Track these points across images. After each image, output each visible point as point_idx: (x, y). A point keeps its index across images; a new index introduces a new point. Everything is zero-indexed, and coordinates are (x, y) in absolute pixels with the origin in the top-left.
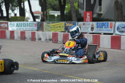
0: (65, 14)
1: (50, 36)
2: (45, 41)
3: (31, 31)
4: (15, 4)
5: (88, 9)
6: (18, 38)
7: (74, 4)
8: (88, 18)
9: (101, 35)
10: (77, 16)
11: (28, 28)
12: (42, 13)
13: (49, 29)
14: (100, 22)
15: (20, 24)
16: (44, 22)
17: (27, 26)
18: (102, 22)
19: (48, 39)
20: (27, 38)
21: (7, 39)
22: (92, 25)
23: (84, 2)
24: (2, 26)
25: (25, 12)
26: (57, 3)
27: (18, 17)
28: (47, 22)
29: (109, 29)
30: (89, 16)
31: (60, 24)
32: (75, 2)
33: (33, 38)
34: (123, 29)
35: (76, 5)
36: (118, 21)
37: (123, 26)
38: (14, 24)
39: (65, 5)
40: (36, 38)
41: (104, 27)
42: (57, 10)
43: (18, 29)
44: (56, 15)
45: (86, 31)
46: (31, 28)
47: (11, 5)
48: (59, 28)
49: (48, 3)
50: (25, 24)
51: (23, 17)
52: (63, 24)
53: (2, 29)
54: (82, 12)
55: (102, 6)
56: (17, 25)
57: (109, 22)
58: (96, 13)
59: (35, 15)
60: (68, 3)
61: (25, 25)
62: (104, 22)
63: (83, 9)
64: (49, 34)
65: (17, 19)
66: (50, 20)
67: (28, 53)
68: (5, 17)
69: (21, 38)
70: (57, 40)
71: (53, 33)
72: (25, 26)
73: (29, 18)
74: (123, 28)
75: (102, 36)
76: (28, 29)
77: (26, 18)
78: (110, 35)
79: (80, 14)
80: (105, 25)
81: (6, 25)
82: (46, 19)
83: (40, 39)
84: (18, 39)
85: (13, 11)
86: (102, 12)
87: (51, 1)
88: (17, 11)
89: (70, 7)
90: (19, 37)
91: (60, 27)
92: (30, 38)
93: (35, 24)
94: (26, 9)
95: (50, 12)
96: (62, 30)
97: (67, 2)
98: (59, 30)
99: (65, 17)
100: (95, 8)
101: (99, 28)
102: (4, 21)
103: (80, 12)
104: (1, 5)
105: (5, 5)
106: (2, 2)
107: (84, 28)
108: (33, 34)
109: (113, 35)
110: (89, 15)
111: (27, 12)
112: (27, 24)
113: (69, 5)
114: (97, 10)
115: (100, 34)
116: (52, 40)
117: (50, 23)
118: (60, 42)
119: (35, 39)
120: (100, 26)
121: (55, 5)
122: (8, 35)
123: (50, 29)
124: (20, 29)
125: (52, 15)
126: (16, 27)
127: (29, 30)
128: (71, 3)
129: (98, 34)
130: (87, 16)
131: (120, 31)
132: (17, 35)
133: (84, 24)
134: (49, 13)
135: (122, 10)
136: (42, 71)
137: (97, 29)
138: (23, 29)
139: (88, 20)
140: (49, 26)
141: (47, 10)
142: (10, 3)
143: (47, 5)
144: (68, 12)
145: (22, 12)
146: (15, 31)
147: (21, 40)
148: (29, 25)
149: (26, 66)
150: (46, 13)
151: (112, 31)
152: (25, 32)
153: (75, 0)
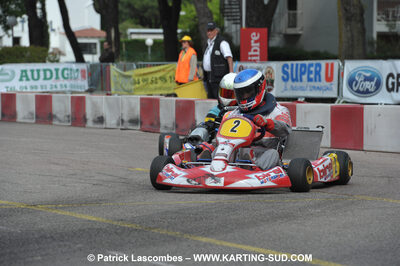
1: (132, 110)
2: (118, 124)
3: (70, 95)
4: (13, 6)
5: (254, 19)
6: (28, 118)
7: (209, 4)
8: (255, 51)
9: (298, 105)
11: (58, 84)
12: (104, 34)
13: (129, 86)
14: (295, 63)
15: (32, 71)
17: (57, 78)
18: (300, 62)
19: (126, 118)
20: (58, 115)
22: (269, 73)
25: (49, 30)
27: (25, 48)
28: (121, 63)
29: (324, 83)
30: (258, 44)
31: (163, 70)
33: (78, 118)
34: (368, 83)
35: (214, 6)
36: (351, 57)
37: (368, 75)
38: (13, 72)
39: (179, 10)
40: (88, 116)
41: (305, 77)
42: (153, 21)
43: (26, 88)
44: (149, 41)
48: (159, 81)
49: (122, 3)
50: (51, 71)
51: (40, 49)
54: (232, 28)
55: (299, 11)
56: (22, 76)
57: (323, 63)
58: (280, 33)
59: (80, 41)
61: (48, 73)
62: (307, 62)
64: (132, 104)
65: (23, 56)
66: (131, 58)
69: (37, 117)
70: (155, 123)
71: (142, 99)
72: (51, 77)
73: (61, 53)
74: (367, 79)
75: (302, 108)
76: (59, 89)
77: (51, 50)
78: (329, 105)
80: (311, 72)
83: (101, 120)
84: (28, 121)
85: (7, 28)
86: (298, 31)
88: (22, 30)
89: (194, 13)
90: (32, 114)
91: (163, 79)
92: (68, 116)
94: (51, 22)
95: (130, 30)
96: (169, 88)
98: (160, 88)
100: (276, 16)
101: (290, 82)
103: (227, 31)
108: (78, 103)
109: (336, 104)
110: (256, 38)
111: (53, 30)
112: (57, 70)
113: (193, 8)
114: (281, 22)
115: (295, 99)
116: (141, 123)
117: (131, 68)
118: (166, 127)
119: (85, 120)
120: (294, 77)
121: (145, 9)
123: (133, 87)
124: (32, 87)
125: (136, 41)
126: (21, 80)
127: (64, 89)
129: (288, 99)
130: (252, 41)
131: (358, 91)
132: (24, 109)
134: (126, 36)
135: (362, 21)
137: (283, 83)
138: (42, 87)
139: (256, 56)
140: (130, 77)
141: (120, 26)
143: (120, 7)
144: (188, 30)
145: (40, 31)
146: (18, 95)
147: (36, 122)
148: (63, 74)
149: (61, 208)
150: (118, 34)
151: (331, 89)
152: (50, 97)
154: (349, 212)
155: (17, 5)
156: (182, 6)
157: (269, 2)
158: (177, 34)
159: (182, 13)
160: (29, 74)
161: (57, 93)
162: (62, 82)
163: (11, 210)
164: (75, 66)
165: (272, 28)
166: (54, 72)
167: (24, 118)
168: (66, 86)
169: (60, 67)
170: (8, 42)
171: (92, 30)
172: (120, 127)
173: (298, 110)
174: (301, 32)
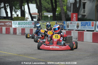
0: (56, 15)
3: (29, 29)
5: (75, 11)
7: (64, 7)
8: (75, 19)
9: (84, 32)
10: (65, 16)
11: (27, 26)
12: (38, 14)
14: (84, 22)
15: (21, 23)
16: (40, 21)
17: (27, 24)
18: (85, 22)
21: (10, 34)
22: (78, 24)
23: (71, 5)
25: (25, 13)
26: (50, 6)
27: (19, 17)
28: (42, 21)
29: (91, 27)
30: (75, 17)
31: (52, 23)
32: (64, 6)
35: (65, 8)
39: (56, 8)
41: (87, 25)
42: (50, 11)
43: (19, 27)
44: (49, 16)
45: (73, 28)
47: (14, 8)
49: (43, 7)
51: (23, 17)
52: (55, 23)
54: (69, 13)
55: (86, 9)
56: (18, 24)
57: (91, 22)
58: (81, 14)
59: (33, 16)
60: (59, 6)
62: (87, 22)
63: (71, 11)
65: (19, 19)
66: (45, 20)
67: (27, 45)
68: (9, 17)
69: (21, 34)
72: (25, 24)
73: (28, 18)
76: (27, 27)
77: (26, 18)
78: (92, 32)
79: (68, 15)
82: (41, 19)
84: (19, 34)
85: (16, 12)
86: (85, 14)
87: (45, 5)
88: (19, 13)
90: (20, 33)
91: (52, 25)
93: (33, 23)
94: (26, 11)
95: (45, 13)
97: (57, 6)
99: (56, 18)
100: (80, 10)
101: (83, 26)
102: (8, 20)
103: (68, 14)
104: (7, 7)
105: (10, 8)
106: (7, 6)
107: (71, 26)
109: (94, 32)
110: (75, 16)
111: (26, 13)
112: (27, 22)
113: (60, 8)
114: (81, 12)
115: (84, 31)
117: (44, 22)
120: (84, 25)
121: (48, 8)
122: (12, 31)
123: (45, 27)
124: (21, 27)
125: (46, 16)
126: (18, 25)
127: (28, 27)
128: (61, 6)
129: (82, 30)
130: (74, 16)
132: (19, 32)
133: (71, 23)
134: (44, 14)
136: (38, 59)
137: (81, 27)
138: (23, 26)
140: (44, 24)
141: (42, 12)
142: (13, 7)
143: (42, 8)
144: (58, 13)
145: (23, 13)
146: (17, 28)
147: (21, 35)
150: (42, 14)
151: (93, 28)
152: (25, 29)
153: (64, 4)
155: (18, 7)
156: (57, 8)
157: (78, 7)
158: (56, 14)
159: (57, 9)
160: (20, 23)
162: (28, 25)
163: (14, 56)
165: (79, 13)
166: (26, 23)
167: (18, 34)
168: (29, 26)
169: (28, 22)
170: (15, 16)
171: (36, 13)
173: (84, 33)
174: (86, 14)
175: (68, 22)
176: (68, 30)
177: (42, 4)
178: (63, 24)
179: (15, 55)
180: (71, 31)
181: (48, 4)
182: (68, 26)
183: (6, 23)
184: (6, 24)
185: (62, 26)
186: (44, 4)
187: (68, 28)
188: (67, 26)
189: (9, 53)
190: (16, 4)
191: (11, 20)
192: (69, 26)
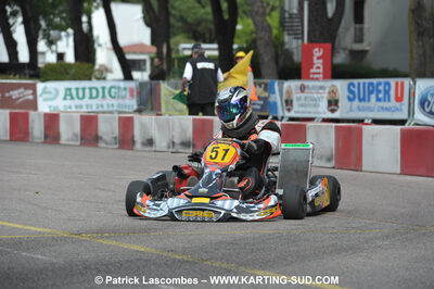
1: (184, 131)
2: (169, 147)
3: (117, 116)
4: (57, 20)
5: (317, 33)
6: (72, 140)
7: (268, 18)
8: (318, 68)
9: (364, 127)
10: (276, 58)
11: (105, 103)
12: (154, 49)
13: (181, 106)
14: (362, 81)
15: (77, 89)
17: (104, 96)
18: (367, 81)
19: (177, 141)
20: (104, 137)
21: (32, 142)
22: (333, 92)
23: (301, 9)
24: (14, 97)
25: (96, 46)
26: (206, 12)
27: (70, 65)
28: (172, 81)
29: (393, 103)
30: (321, 61)
32: (268, 10)
33: (126, 140)
35: (273, 20)
36: (423, 75)
38: (57, 91)
39: (235, 23)
40: (136, 138)
41: (373, 97)
42: (207, 36)
43: (70, 107)
45: (309, 112)
46: (115, 102)
47: (43, 24)
49: (174, 16)
50: (97, 90)
51: (86, 65)
53: (14, 108)
54: (293, 44)
55: (366, 25)
56: (66, 95)
57: (393, 81)
58: (345, 49)
59: (129, 57)
60: (245, 12)
61: (94, 92)
62: (375, 81)
64: (183, 125)
65: (68, 73)
68: (24, 64)
69: (82, 139)
71: (195, 120)
72: (97, 96)
73: (108, 70)
75: (369, 131)
76: (105, 109)
77: (97, 67)
78: (399, 128)
79: (289, 54)
80: (380, 91)
81: (28, 95)
82: (169, 69)
83: (150, 142)
84: (71, 143)
85: (51, 43)
86: (365, 46)
87: (184, 7)
88: (67, 45)
89: (252, 27)
90: (76, 135)
92: (115, 138)
94: (98, 37)
95: (183, 46)
97: (240, 11)
100: (341, 30)
101: (357, 100)
102: (20, 78)
103: (287, 47)
104: (11, 21)
105: (24, 22)
106: (14, 14)
107: (303, 102)
108: (126, 124)
109: (406, 126)
110: (320, 55)
111: (100, 45)
112: (103, 88)
113: (250, 21)
114: (346, 37)
115: (361, 121)
116: (194, 146)
119: (133, 142)
120: (362, 96)
121: (199, 22)
122: (37, 127)
123: (184, 108)
124: (76, 107)
126: (65, 99)
127: (111, 109)
128: (257, 13)
129: (354, 121)
130: (315, 58)
131: (431, 113)
132: (69, 130)
133: (302, 89)
134: (178, 51)
137: (349, 103)
138: (87, 106)
139: (319, 73)
141: (172, 41)
142: (41, 17)
143: (172, 20)
144: (245, 46)
145: (85, 46)
146: (61, 115)
147: (81, 144)
148: (110, 93)
149: (107, 237)
150: (169, 50)
151: (401, 110)
152: (97, 117)
153: (268, 4)
154: (421, 245)
155: (62, 18)
156: (239, 19)
157: (334, 15)
158: (232, 49)
159: (239, 27)
160: (74, 92)
161: (104, 112)
162: (109, 101)
163: (53, 239)
164: (122, 84)
165: (337, 43)
166: (101, 91)
167: (68, 140)
168: (113, 106)
169: (107, 84)
170: (51, 58)
171: (142, 45)
172: (171, 150)
173: (364, 132)
174: (367, 48)
175: (287, 84)
176: (292, 119)
177: (169, 6)
178: (266, 94)
179: (60, 233)
180: (305, 126)
181: (197, 5)
182: (289, 103)
183: (11, 93)
184: (10, 97)
185: (261, 102)
186: (177, 4)
187: (289, 110)
188: (286, 101)
189: (33, 228)
190: (54, 6)
191: (32, 77)
192: (292, 101)
